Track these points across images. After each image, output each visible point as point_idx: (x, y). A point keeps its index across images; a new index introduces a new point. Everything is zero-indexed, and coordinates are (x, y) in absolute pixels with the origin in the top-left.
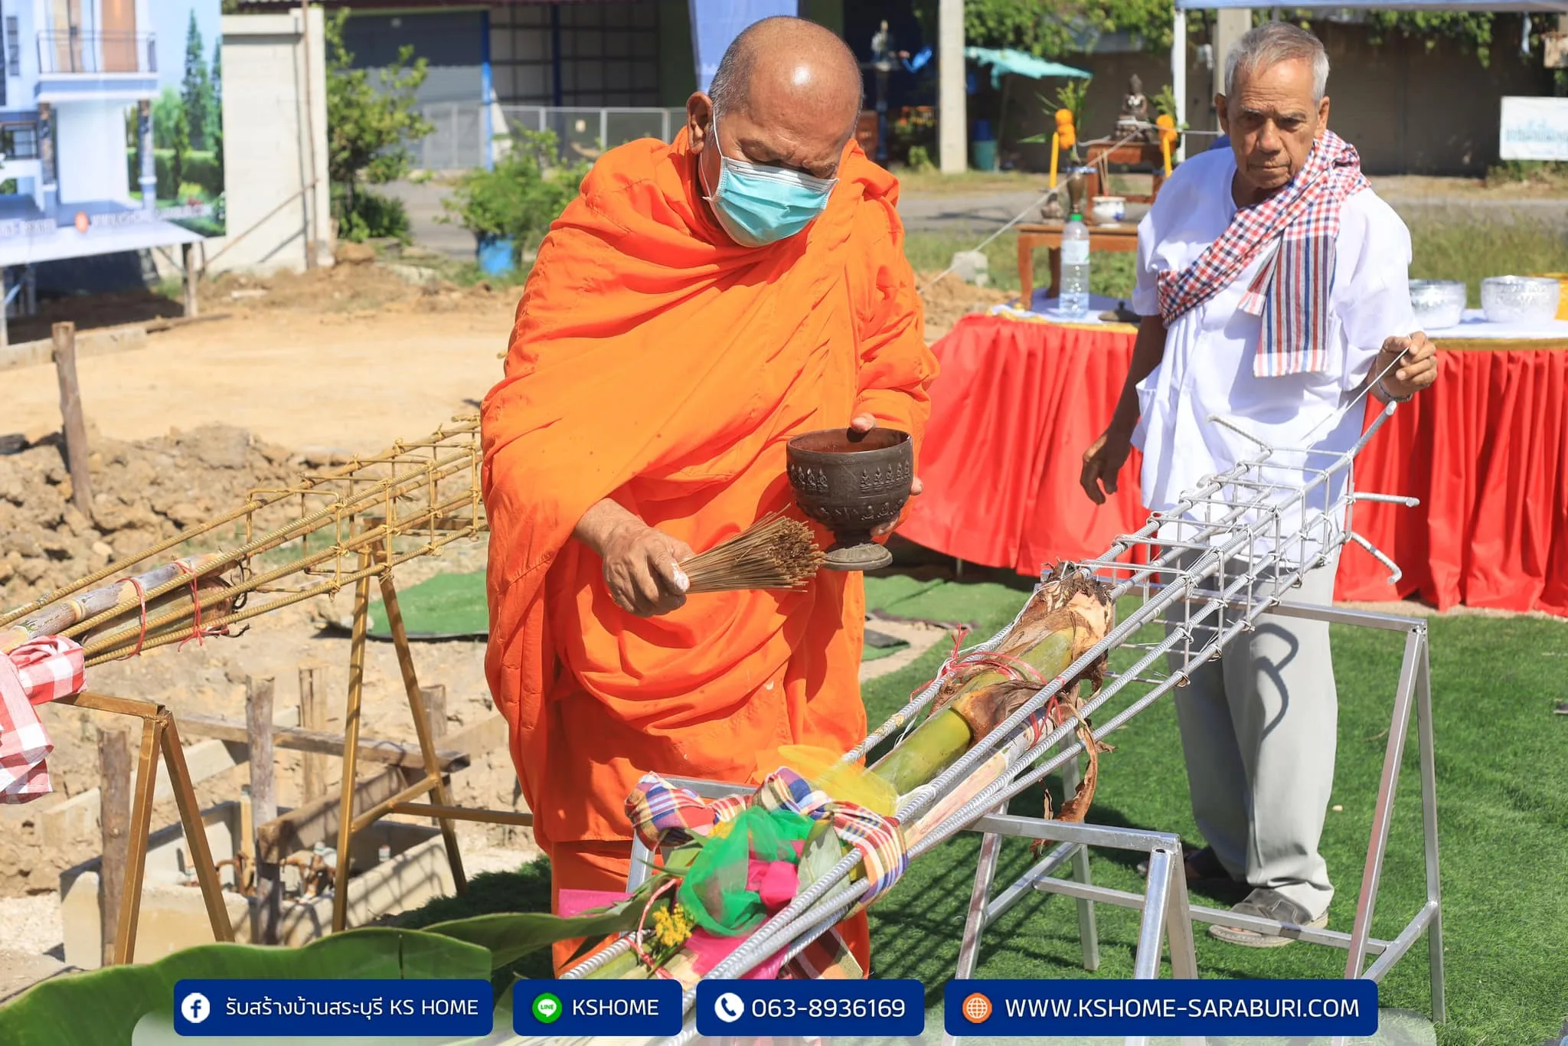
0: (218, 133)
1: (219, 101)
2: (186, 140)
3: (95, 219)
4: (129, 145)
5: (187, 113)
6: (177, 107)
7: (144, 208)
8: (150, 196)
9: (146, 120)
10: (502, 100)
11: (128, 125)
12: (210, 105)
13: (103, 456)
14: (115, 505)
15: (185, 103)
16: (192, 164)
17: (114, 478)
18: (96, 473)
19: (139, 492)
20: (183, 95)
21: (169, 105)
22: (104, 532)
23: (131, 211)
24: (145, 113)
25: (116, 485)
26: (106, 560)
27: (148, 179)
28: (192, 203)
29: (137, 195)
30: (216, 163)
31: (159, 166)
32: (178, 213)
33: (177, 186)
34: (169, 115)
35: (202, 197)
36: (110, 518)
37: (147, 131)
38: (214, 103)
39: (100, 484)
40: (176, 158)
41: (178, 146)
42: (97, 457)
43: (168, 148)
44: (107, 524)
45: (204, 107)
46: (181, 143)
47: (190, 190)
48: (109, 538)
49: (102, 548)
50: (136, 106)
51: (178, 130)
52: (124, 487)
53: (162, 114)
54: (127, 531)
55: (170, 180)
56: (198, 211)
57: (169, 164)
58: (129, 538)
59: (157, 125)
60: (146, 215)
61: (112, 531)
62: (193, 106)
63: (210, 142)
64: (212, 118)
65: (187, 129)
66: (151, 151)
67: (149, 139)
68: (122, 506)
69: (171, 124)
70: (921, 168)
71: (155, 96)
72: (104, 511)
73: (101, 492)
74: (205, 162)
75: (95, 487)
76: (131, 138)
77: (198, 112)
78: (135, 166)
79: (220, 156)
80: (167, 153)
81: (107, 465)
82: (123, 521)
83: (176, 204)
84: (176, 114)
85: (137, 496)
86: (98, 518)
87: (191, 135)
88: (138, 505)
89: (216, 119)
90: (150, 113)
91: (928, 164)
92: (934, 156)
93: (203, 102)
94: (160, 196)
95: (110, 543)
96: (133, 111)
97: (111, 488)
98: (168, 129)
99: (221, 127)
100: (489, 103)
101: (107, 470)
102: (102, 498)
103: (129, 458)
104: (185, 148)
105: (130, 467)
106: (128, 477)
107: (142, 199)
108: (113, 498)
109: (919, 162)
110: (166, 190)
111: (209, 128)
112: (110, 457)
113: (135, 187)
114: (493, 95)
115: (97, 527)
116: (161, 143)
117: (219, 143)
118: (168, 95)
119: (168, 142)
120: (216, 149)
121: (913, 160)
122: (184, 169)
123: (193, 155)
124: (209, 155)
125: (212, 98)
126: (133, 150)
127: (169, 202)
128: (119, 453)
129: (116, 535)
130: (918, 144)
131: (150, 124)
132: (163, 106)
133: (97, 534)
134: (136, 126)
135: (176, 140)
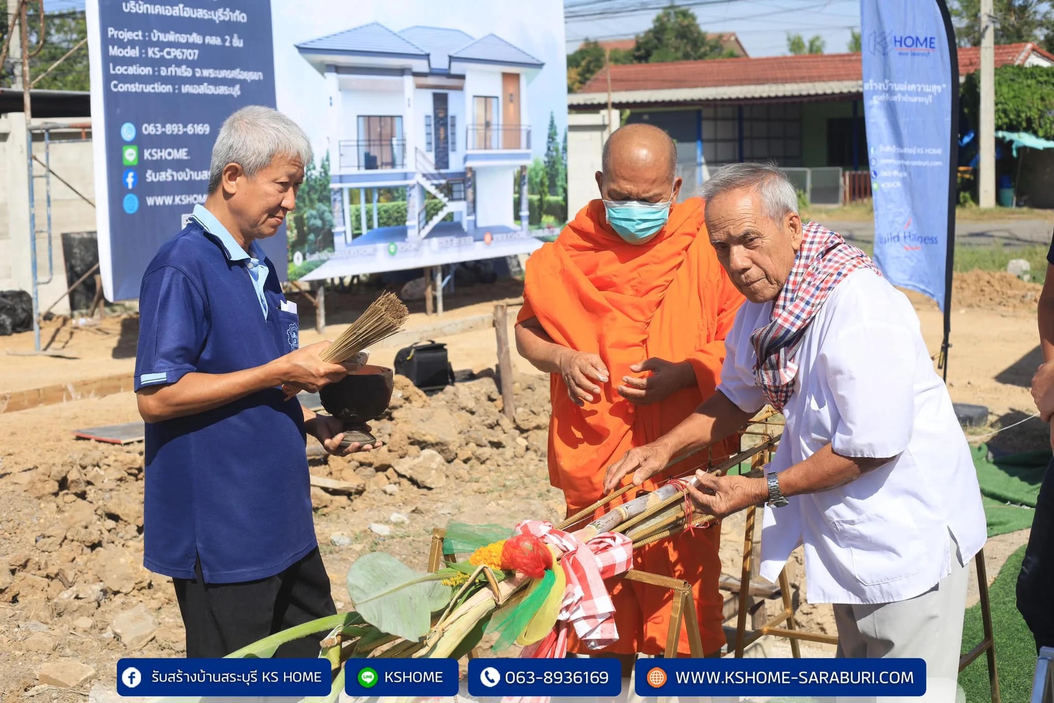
0: (565, 185)
1: (566, 166)
2: (546, 190)
3: (495, 236)
4: (515, 193)
5: (547, 173)
6: (542, 170)
7: (522, 230)
8: (525, 223)
9: (524, 177)
10: (709, 163)
11: (515, 180)
12: (561, 168)
13: (521, 385)
14: (529, 415)
15: (546, 167)
16: (550, 204)
17: (528, 398)
18: (517, 394)
19: (542, 407)
20: (545, 162)
21: (538, 169)
22: (523, 431)
23: (515, 232)
24: (524, 173)
25: (529, 402)
26: (525, 449)
27: (525, 213)
28: (549, 227)
29: (519, 222)
30: (564, 203)
31: (531, 204)
32: (541, 233)
33: (541, 217)
34: (537, 174)
35: (555, 224)
36: (526, 422)
37: (524, 184)
38: (563, 167)
39: (520, 401)
40: (541, 200)
41: (542, 193)
42: (517, 385)
43: (536, 194)
44: (524, 426)
45: (557, 170)
46: (543, 191)
47: (548, 220)
48: (525, 435)
49: (522, 442)
50: (519, 169)
51: (542, 183)
52: (533, 403)
53: (533, 174)
54: (535, 431)
55: (537, 214)
56: (552, 232)
57: (536, 204)
58: (537, 435)
59: (530, 180)
60: (523, 234)
61: (527, 431)
62: (551, 170)
63: (560, 190)
64: (561, 176)
65: (547, 183)
66: (527, 196)
67: (525, 189)
68: (533, 415)
69: (538, 180)
70: (967, 205)
71: (529, 163)
72: (522, 418)
73: (520, 406)
74: (557, 202)
75: (516, 403)
76: (517, 188)
77: (554, 173)
78: (517, 205)
79: (566, 199)
80: (536, 197)
81: (523, 390)
82: (534, 424)
83: (540, 228)
84: (541, 173)
85: (541, 409)
86: (519, 422)
87: (549, 187)
88: (542, 414)
89: (564, 177)
90: (526, 173)
91: (971, 203)
92: (976, 198)
93: (556, 167)
94: (531, 223)
95: (526, 438)
96: (518, 172)
97: (526, 404)
98: (536, 182)
99: (566, 182)
100: (701, 164)
101: (523, 393)
102: (520, 410)
103: (536, 386)
104: (546, 194)
105: (536, 392)
106: (536, 397)
107: (521, 225)
108: (527, 410)
109: (965, 201)
110: (534, 220)
111: (560, 183)
112: (524, 386)
113: (517, 217)
114: (703, 160)
115: (518, 428)
116: (532, 191)
117: (565, 191)
118: (537, 163)
119: (536, 190)
120: (564, 195)
121: (962, 200)
122: (545, 207)
123: (550, 198)
124: (560, 198)
125: (562, 164)
126: (517, 196)
127: (536, 227)
128: (530, 383)
129: (530, 433)
130: (965, 190)
131: (526, 180)
132: (534, 169)
133: (518, 432)
134: (519, 181)
135: (541, 190)
